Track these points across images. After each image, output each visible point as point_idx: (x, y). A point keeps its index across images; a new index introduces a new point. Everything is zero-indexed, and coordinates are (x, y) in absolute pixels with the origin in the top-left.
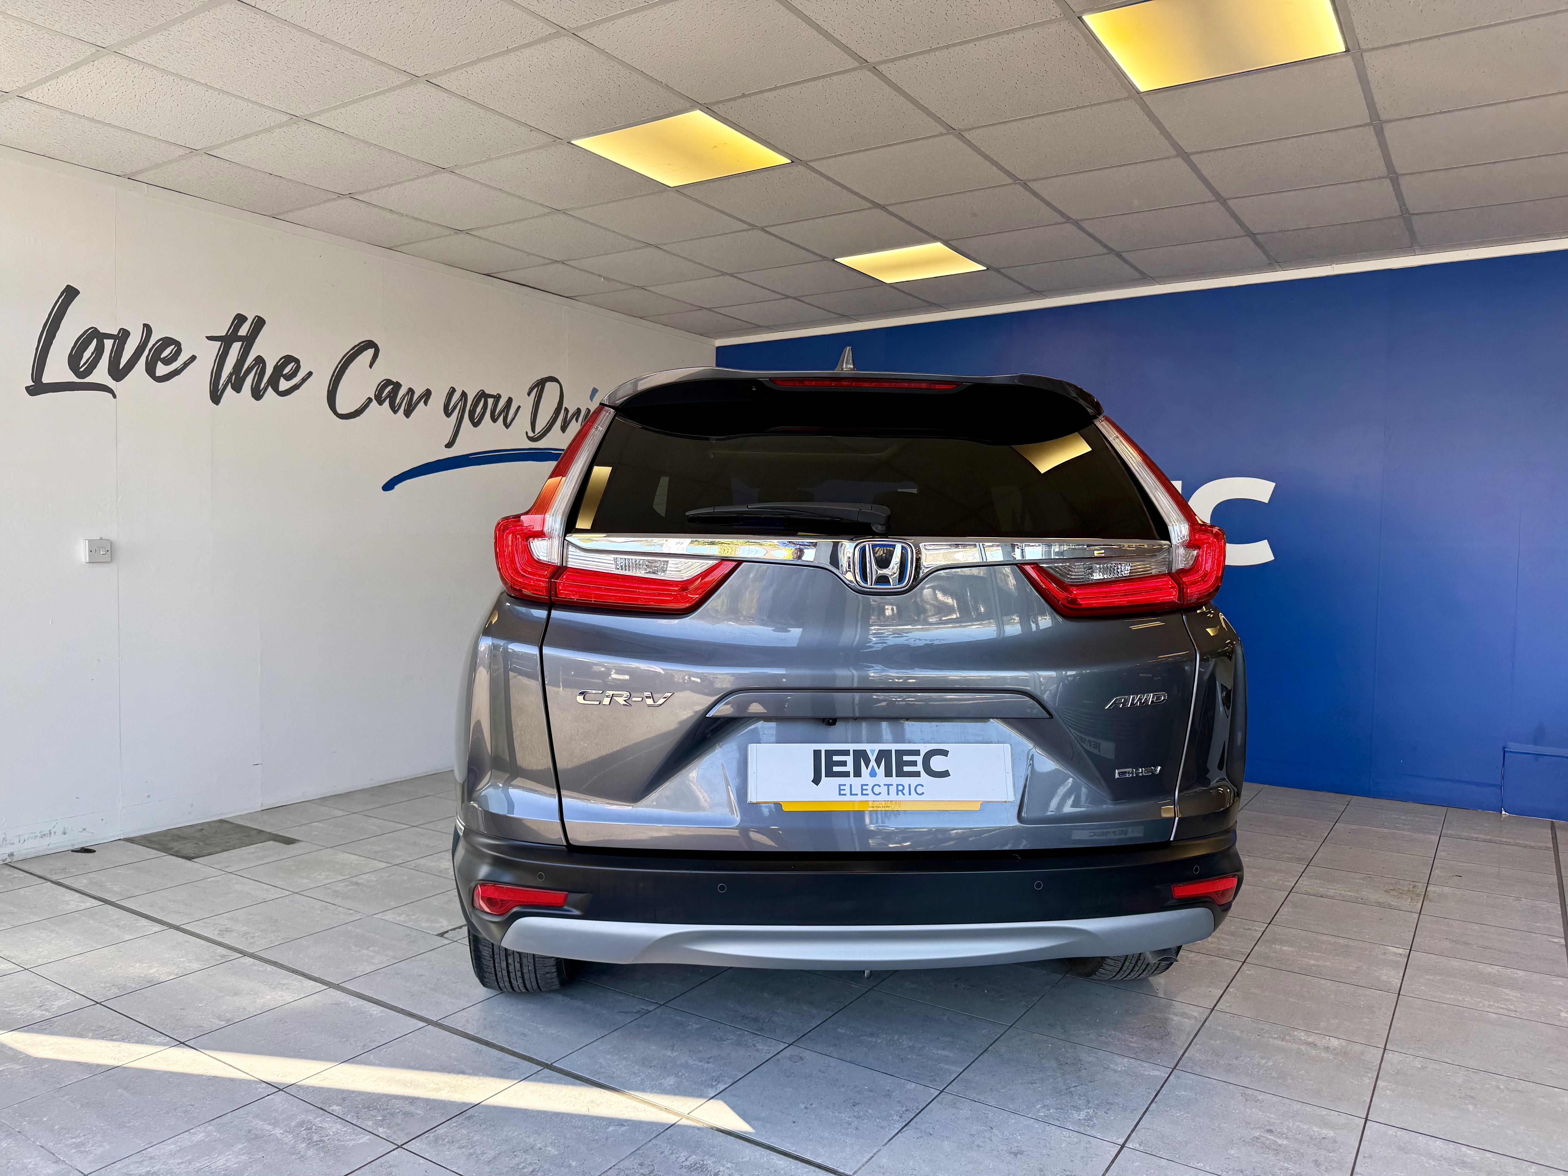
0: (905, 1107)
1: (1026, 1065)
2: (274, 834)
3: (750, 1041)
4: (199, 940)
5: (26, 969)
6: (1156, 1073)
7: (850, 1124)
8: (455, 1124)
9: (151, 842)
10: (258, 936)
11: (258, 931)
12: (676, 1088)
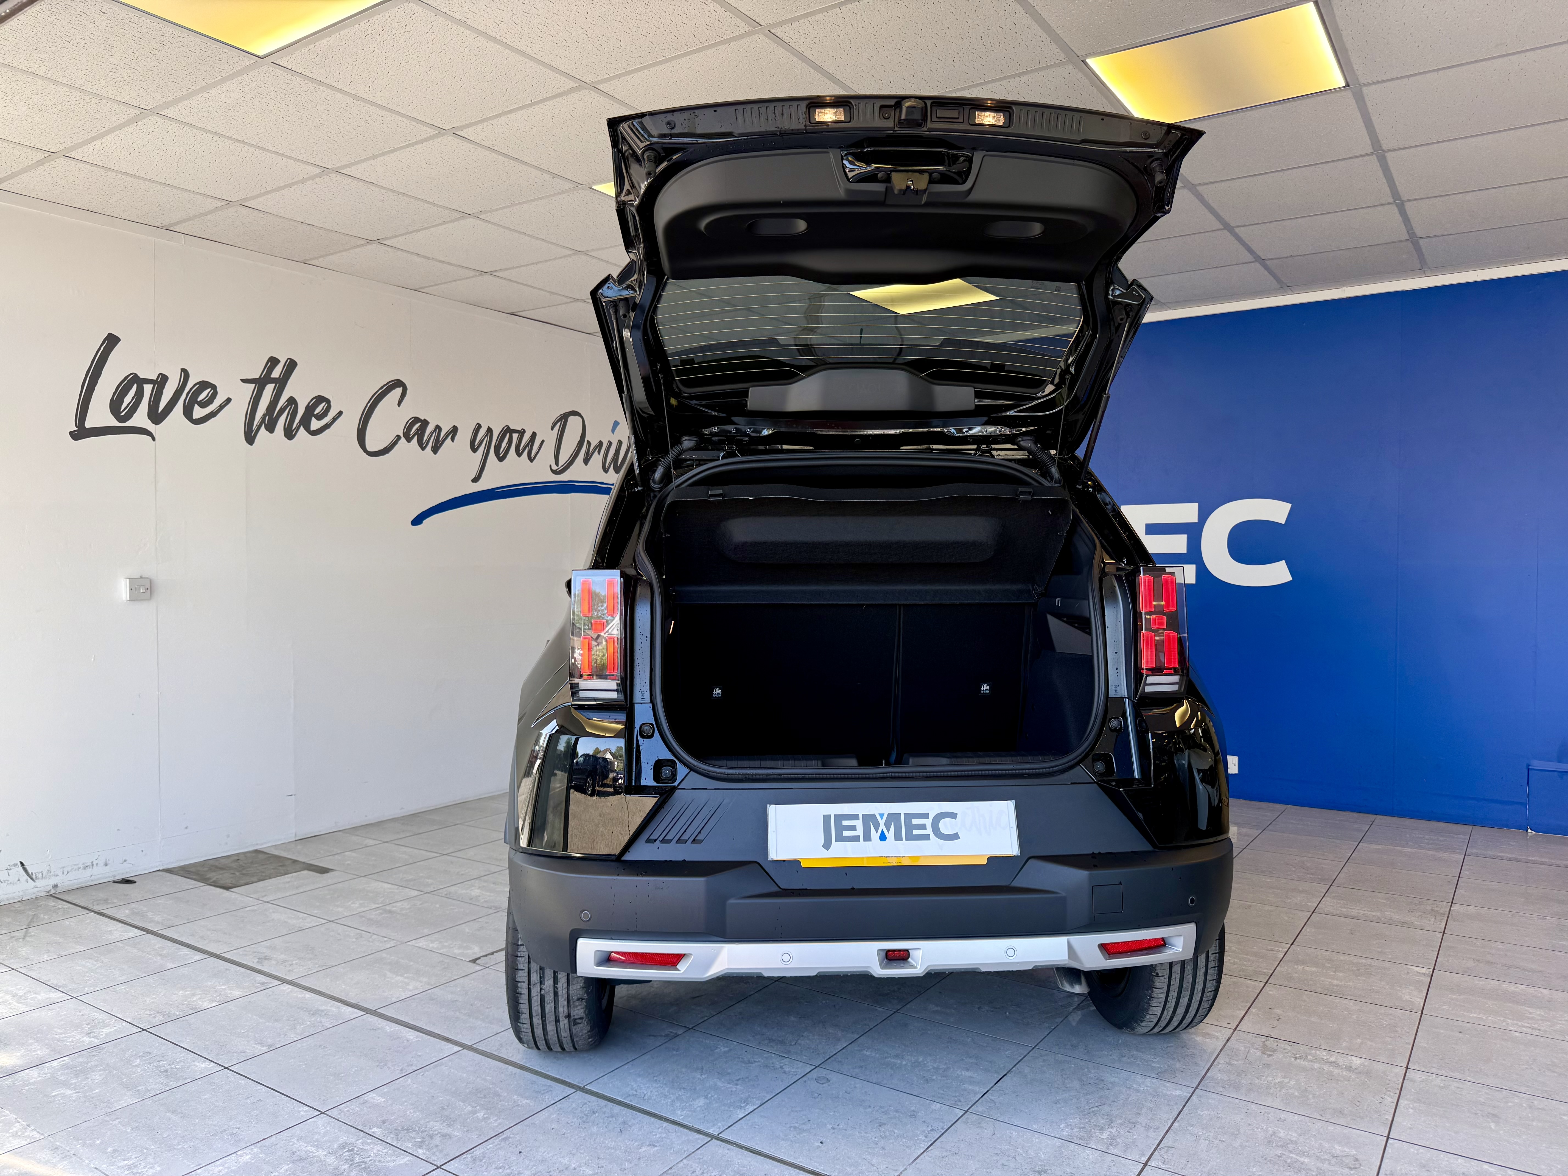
0: (930, 1126)
1: (1050, 1085)
2: (308, 864)
3: (777, 1063)
4: (239, 968)
5: (73, 997)
6: (1178, 1092)
7: (877, 1144)
8: (491, 1146)
9: (189, 872)
10: (296, 964)
11: (295, 959)
12: (705, 1109)
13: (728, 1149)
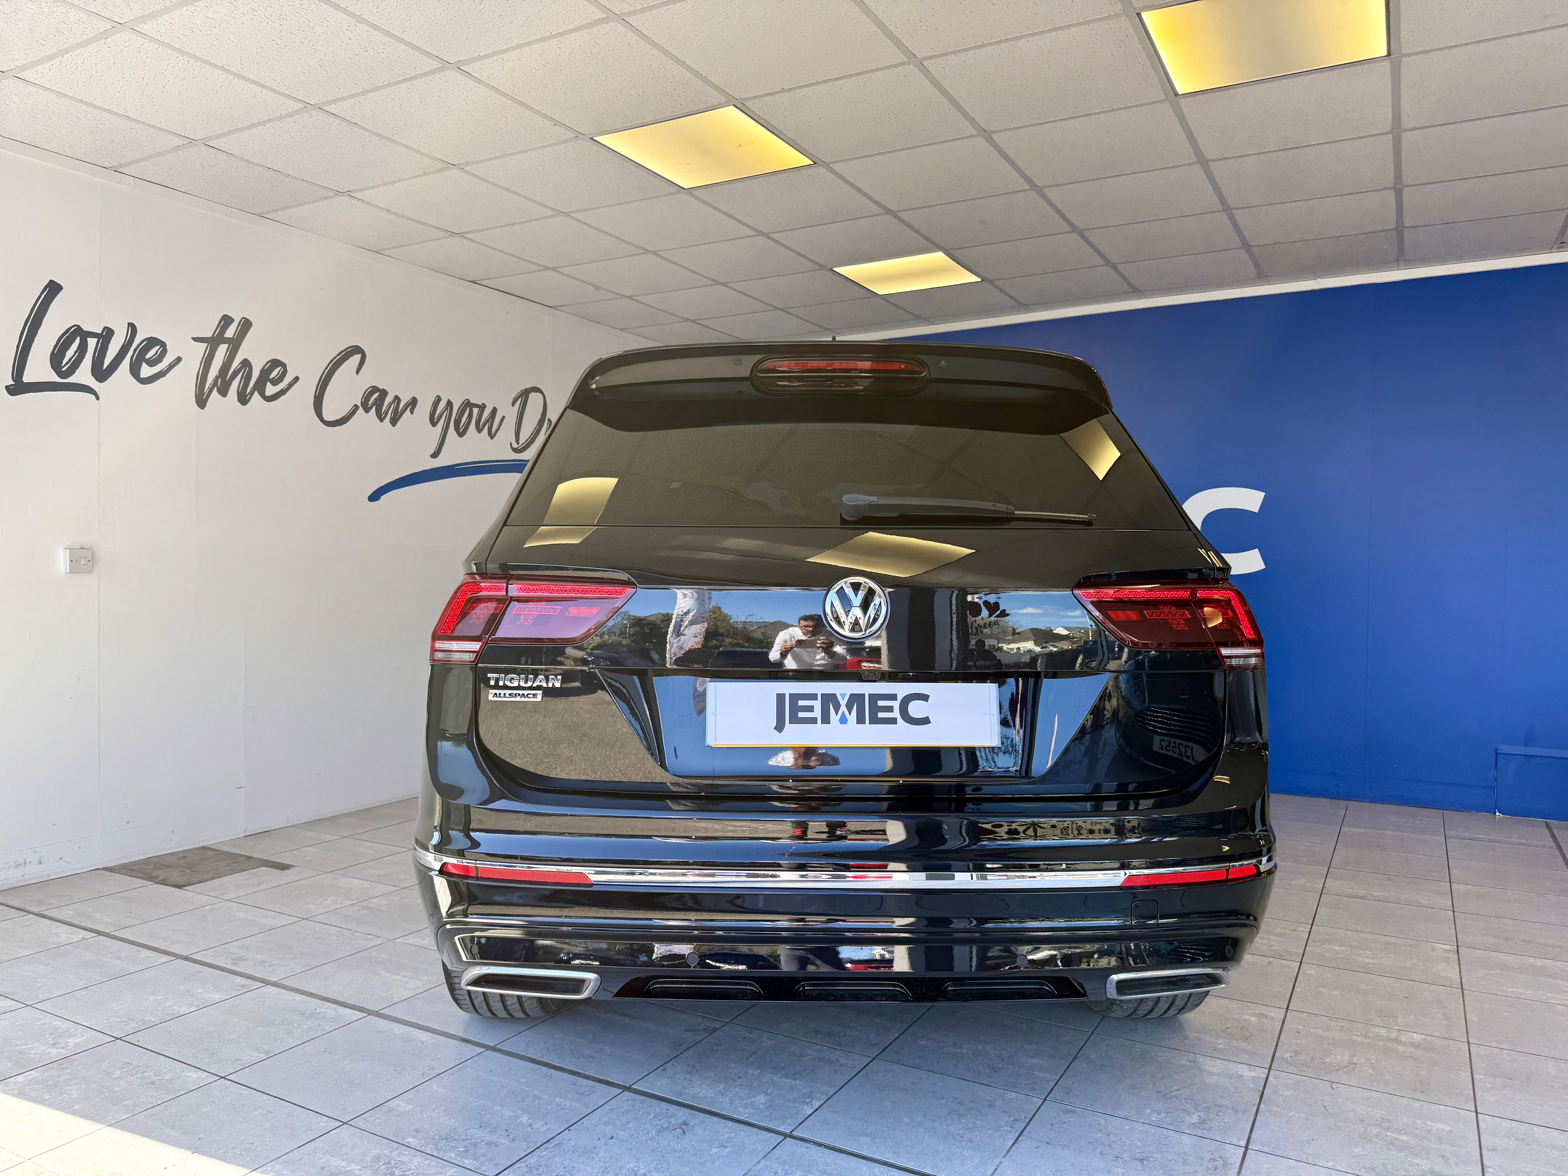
1: (1121, 1070)
2: (264, 860)
3: (832, 1056)
4: (212, 970)
5: (27, 1005)
7: (962, 1137)
8: (545, 1153)
9: (132, 870)
10: (276, 964)
11: (275, 959)
12: (770, 1106)
13: (806, 1148)
